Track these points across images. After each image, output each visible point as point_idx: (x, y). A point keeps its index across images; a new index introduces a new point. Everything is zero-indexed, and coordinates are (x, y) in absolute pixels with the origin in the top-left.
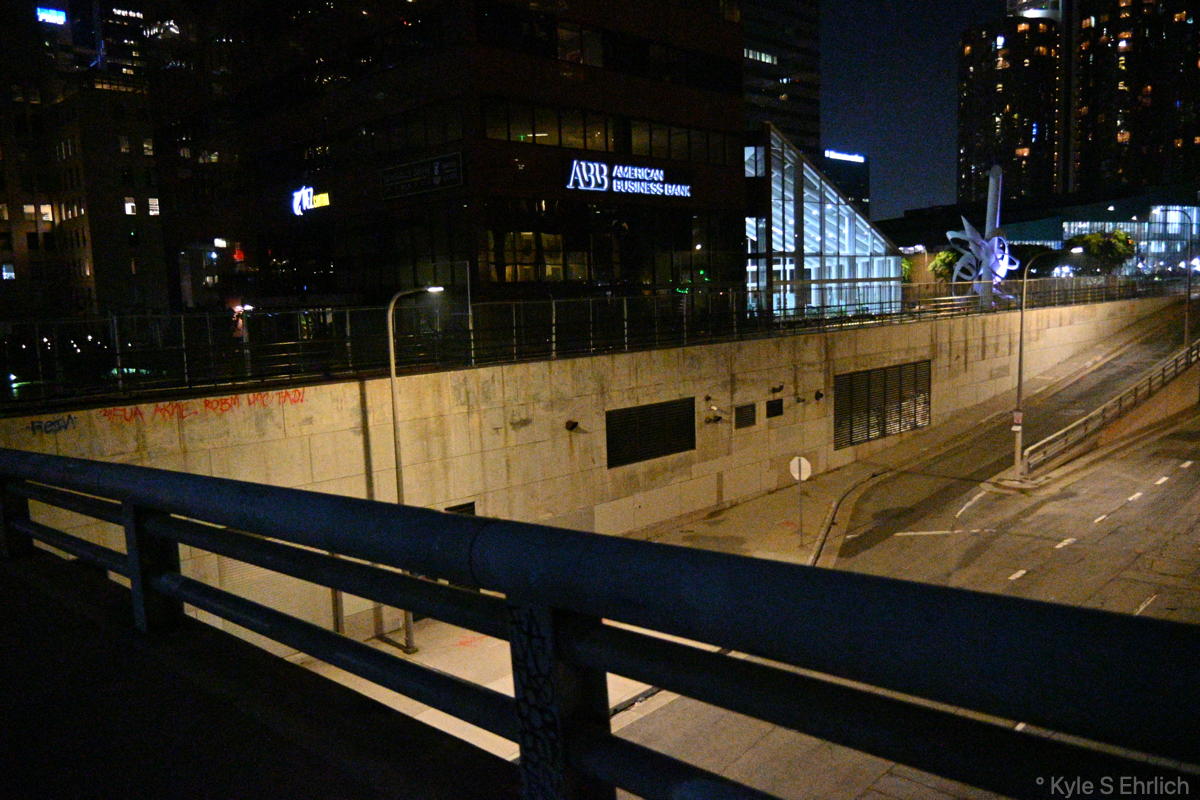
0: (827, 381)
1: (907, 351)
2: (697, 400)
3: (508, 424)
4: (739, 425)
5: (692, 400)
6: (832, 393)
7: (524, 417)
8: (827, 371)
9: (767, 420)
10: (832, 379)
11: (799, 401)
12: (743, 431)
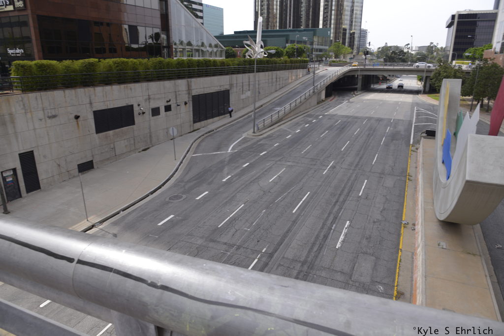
0: (189, 98)
1: (220, 86)
2: (134, 106)
3: (46, 117)
4: (153, 115)
5: (132, 106)
6: (191, 103)
7: (54, 114)
8: (189, 94)
9: (165, 113)
10: (191, 97)
11: (178, 105)
12: (155, 117)
